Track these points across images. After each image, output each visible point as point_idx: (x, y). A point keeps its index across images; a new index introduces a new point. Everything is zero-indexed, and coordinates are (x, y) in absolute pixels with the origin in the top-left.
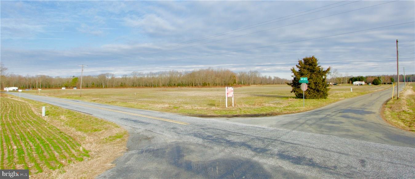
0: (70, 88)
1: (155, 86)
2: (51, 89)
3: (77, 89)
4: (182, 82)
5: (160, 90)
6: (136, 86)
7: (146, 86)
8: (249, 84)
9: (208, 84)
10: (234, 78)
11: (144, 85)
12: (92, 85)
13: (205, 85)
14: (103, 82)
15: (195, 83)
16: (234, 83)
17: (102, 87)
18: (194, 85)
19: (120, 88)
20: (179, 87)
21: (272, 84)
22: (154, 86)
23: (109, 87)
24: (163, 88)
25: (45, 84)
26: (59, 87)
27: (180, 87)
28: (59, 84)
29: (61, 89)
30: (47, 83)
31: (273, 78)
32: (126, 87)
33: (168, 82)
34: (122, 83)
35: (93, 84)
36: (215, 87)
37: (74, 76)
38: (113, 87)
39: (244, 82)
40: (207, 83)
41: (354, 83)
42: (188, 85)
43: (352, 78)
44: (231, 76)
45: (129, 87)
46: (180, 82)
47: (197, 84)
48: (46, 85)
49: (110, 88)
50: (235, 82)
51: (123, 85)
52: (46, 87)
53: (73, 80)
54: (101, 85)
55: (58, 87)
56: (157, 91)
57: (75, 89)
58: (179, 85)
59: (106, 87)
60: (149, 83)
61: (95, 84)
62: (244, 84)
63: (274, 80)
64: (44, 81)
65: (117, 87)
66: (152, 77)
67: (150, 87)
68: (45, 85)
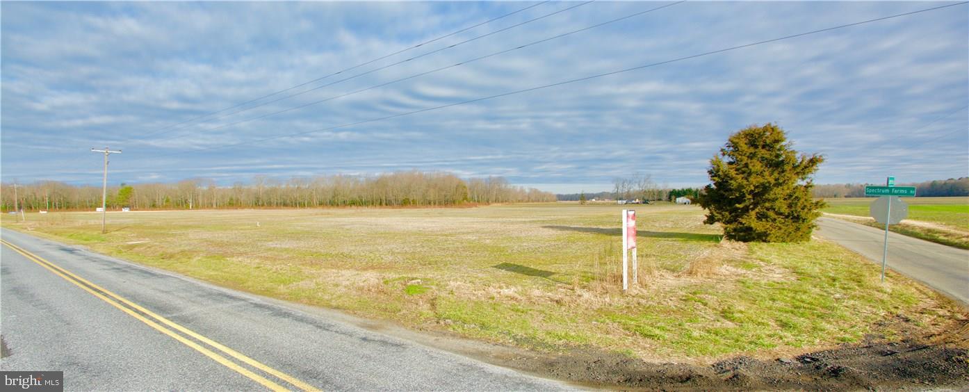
0: (114, 208)
1: (304, 205)
2: (71, 211)
3: (130, 210)
4: (359, 197)
5: (317, 214)
6: (263, 205)
7: (285, 205)
8: (488, 202)
9: (413, 200)
10: (465, 190)
11: (281, 203)
12: (164, 204)
13: (405, 203)
14: (188, 196)
15: (386, 200)
16: (463, 200)
17: (188, 208)
18: (384, 204)
19: (228, 209)
20: (353, 206)
21: (527, 202)
22: (302, 205)
23: (203, 207)
24: (320, 210)
25: (57, 200)
26: (91, 207)
27: (356, 207)
28: (91, 201)
29: (95, 210)
30: (62, 199)
31: (527, 191)
32: (240, 206)
33: (329, 197)
34: (231, 199)
35: (167, 201)
36: (427, 207)
37: (123, 185)
38: (212, 205)
39: (478, 197)
40: (411, 199)
41: (678, 199)
42: (373, 204)
43: (672, 190)
44: (458, 186)
45: (247, 206)
46: (355, 197)
47: (390, 201)
48: (60, 201)
49: (205, 209)
50: (465, 198)
51: (235, 202)
52: (60, 208)
53: (122, 191)
54: (186, 202)
55: (87, 207)
56: (311, 215)
57: (126, 210)
58: (353, 203)
59: (197, 206)
60: (291, 198)
61: (171, 201)
62: (478, 201)
63: (529, 194)
64: (54, 192)
65: (221, 206)
66: (296, 186)
67: (292, 206)
68: (57, 203)
